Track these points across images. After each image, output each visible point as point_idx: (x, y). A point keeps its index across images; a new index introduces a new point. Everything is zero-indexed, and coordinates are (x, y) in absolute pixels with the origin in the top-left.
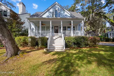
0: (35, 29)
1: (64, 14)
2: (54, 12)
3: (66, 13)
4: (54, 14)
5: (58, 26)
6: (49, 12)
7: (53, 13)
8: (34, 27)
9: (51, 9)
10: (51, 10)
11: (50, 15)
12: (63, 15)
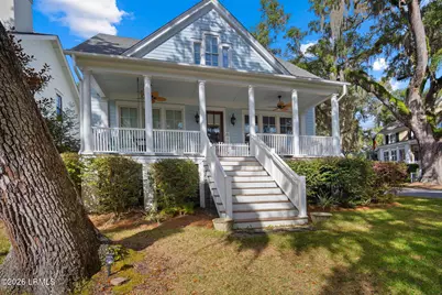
0: (104, 117)
1: (247, 60)
2: (203, 43)
3: (255, 57)
4: (203, 51)
5: (221, 114)
6: (179, 40)
7: (197, 45)
8: (101, 107)
9: (188, 29)
10: (188, 34)
11: (183, 53)
12: (243, 62)
